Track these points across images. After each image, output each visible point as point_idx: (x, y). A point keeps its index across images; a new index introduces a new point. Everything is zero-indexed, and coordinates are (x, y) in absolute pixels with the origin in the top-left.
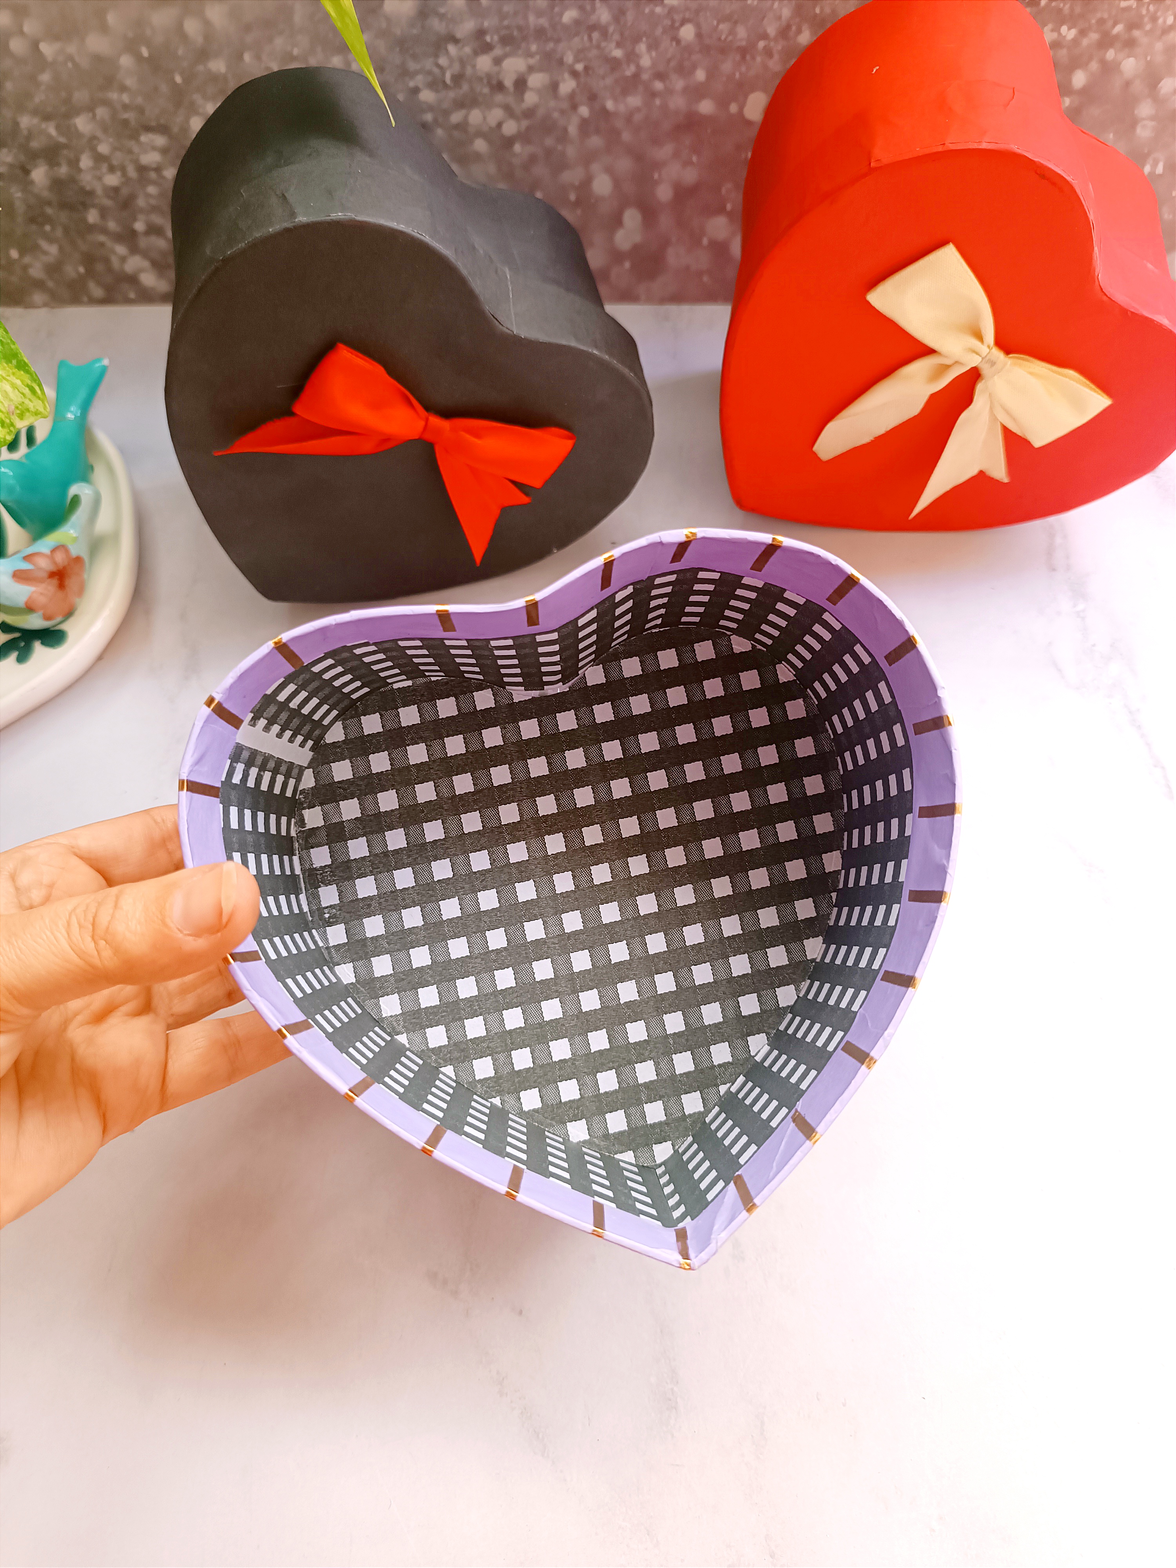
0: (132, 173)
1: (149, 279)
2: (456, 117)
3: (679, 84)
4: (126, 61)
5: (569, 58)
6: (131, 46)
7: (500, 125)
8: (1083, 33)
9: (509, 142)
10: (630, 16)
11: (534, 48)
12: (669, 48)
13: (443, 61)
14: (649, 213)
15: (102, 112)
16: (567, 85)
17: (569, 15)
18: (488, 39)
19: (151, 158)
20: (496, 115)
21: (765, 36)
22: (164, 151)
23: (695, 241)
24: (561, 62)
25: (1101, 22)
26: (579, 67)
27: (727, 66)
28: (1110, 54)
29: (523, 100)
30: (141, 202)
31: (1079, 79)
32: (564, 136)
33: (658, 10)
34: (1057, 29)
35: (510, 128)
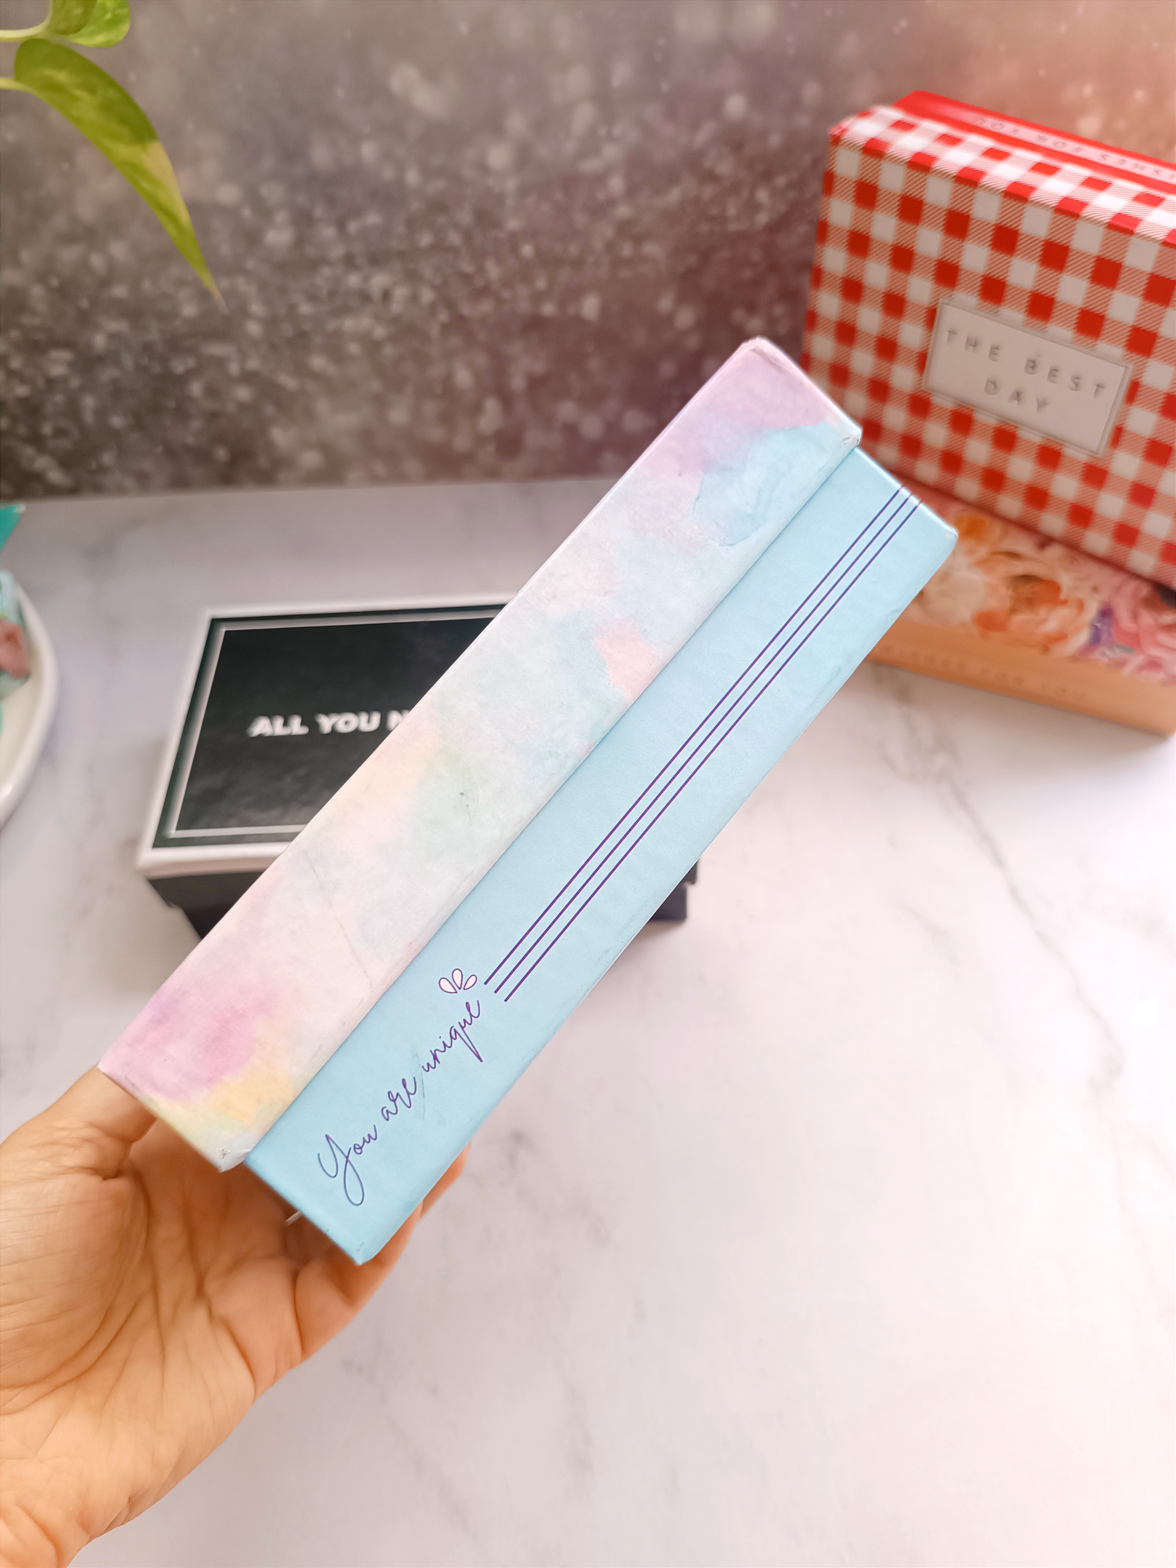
0: (41, 383)
1: (56, 476)
2: (332, 325)
3: (523, 291)
4: (37, 291)
5: (428, 274)
6: (42, 277)
7: (370, 332)
9: (378, 344)
10: (478, 239)
11: (397, 267)
12: (511, 262)
13: (318, 280)
14: (506, 399)
15: (15, 334)
16: (427, 295)
17: (425, 239)
18: (356, 262)
19: (57, 370)
20: (365, 322)
21: (593, 251)
22: (71, 365)
23: (549, 422)
24: (420, 278)
26: (438, 281)
27: (564, 275)
29: (389, 311)
30: (49, 409)
32: (427, 338)
33: (502, 234)
35: (380, 332)
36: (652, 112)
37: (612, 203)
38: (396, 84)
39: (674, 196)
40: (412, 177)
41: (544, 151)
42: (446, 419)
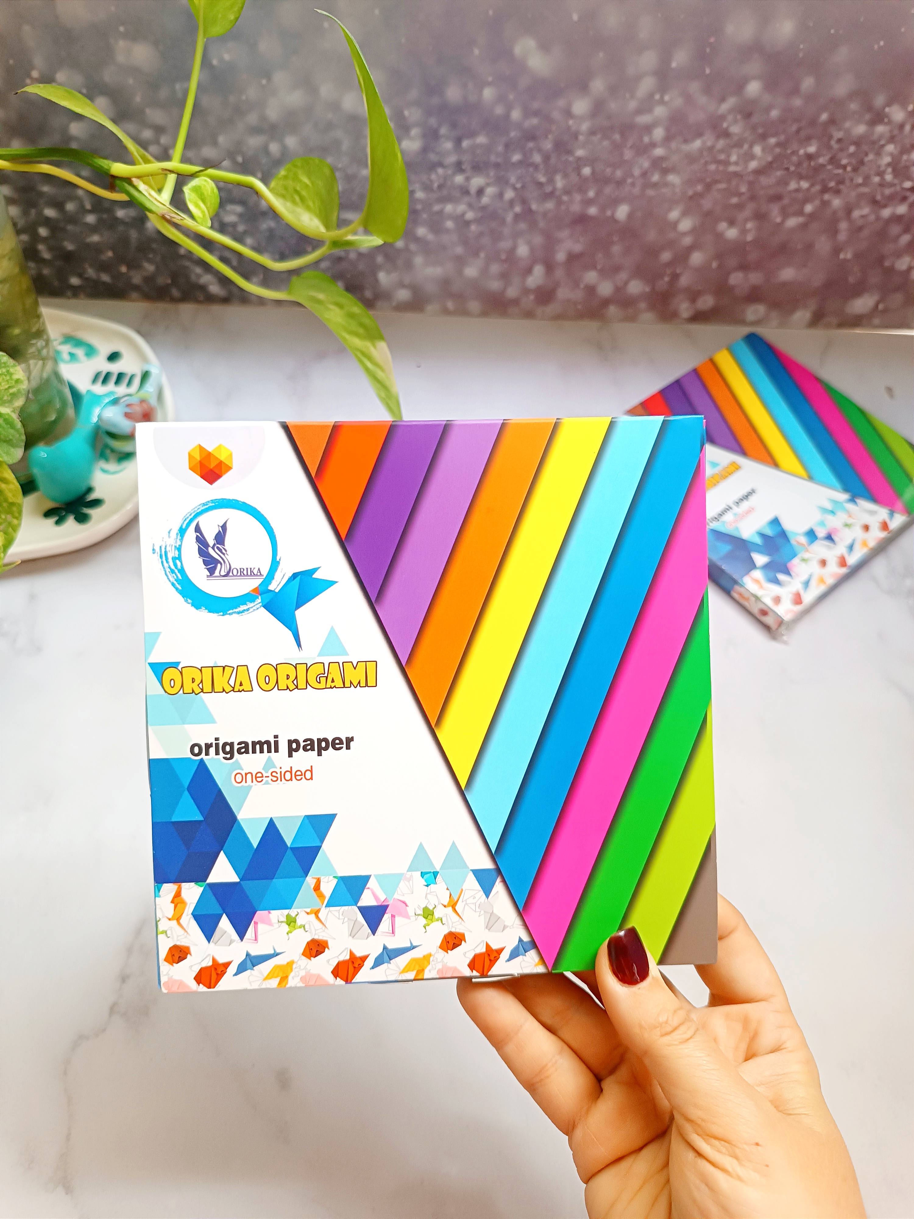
2: (437, 208)
3: (578, 197)
5: (513, 180)
7: (463, 215)
8: (812, 185)
9: (468, 223)
10: (553, 160)
11: (492, 173)
12: (574, 178)
13: (433, 177)
14: (550, 267)
16: (509, 194)
17: (516, 157)
18: (463, 167)
20: (461, 208)
21: (632, 176)
23: (576, 283)
24: (507, 182)
25: (823, 180)
26: (518, 186)
27: (608, 190)
28: (826, 197)
29: (480, 202)
31: (809, 208)
32: (503, 222)
33: (571, 159)
34: (799, 183)
35: (470, 215)
36: (694, 87)
37: (653, 145)
38: (518, 50)
39: (697, 144)
40: (516, 115)
41: (613, 106)
42: (505, 276)
